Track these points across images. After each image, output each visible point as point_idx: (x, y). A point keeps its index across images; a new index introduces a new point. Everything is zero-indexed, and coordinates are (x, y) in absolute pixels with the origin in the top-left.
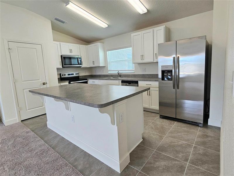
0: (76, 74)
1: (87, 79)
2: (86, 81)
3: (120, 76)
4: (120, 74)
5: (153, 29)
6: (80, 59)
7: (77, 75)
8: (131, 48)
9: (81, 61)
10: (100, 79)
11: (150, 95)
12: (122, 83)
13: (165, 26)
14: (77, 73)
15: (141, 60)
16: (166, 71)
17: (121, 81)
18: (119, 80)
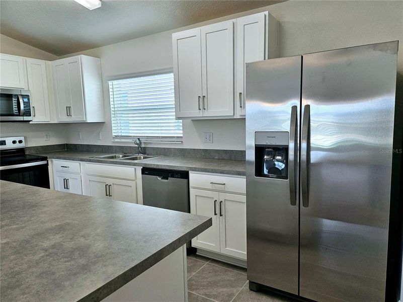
0: (14, 142)
1: (45, 159)
2: (44, 162)
3: (144, 151)
4: (143, 146)
5: (234, 20)
6: (26, 100)
7: (18, 145)
8: (172, 75)
9: (27, 104)
10: (82, 160)
11: (221, 215)
12: (143, 173)
13: (267, 13)
14: (17, 139)
15: (198, 111)
16: (269, 148)
17: (139, 170)
18: (135, 165)
